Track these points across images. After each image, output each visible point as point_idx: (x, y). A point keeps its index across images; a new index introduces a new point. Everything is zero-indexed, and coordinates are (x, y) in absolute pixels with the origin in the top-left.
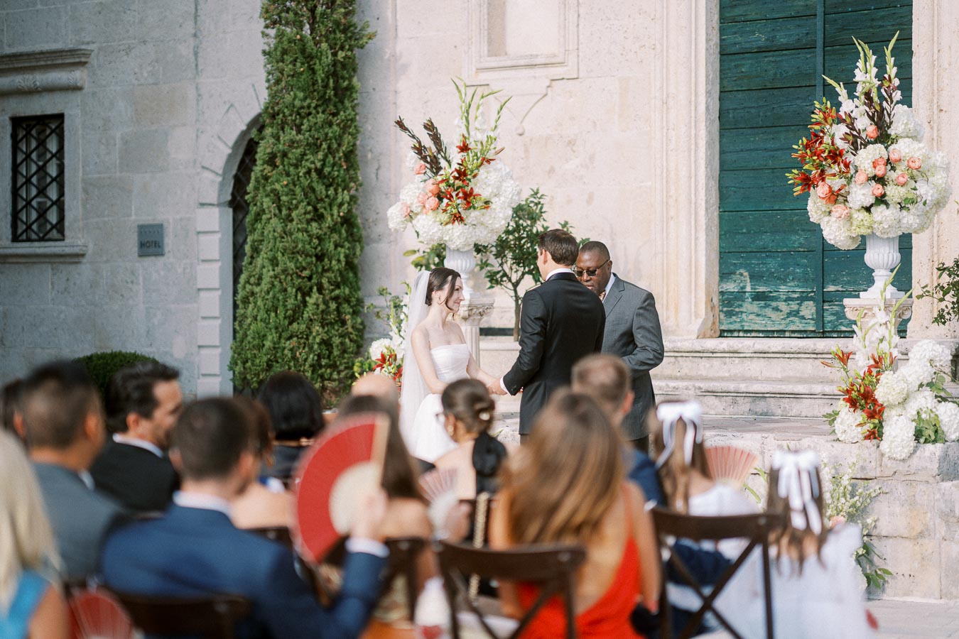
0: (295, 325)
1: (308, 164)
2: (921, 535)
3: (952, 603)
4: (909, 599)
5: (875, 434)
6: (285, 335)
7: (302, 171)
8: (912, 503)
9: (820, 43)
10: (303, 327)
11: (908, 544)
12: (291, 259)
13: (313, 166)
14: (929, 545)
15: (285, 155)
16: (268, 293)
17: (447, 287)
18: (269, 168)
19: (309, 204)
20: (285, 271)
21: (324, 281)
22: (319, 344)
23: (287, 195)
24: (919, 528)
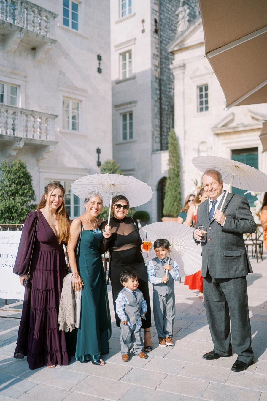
18: (169, 186)
19: (175, 190)
23: (172, 189)
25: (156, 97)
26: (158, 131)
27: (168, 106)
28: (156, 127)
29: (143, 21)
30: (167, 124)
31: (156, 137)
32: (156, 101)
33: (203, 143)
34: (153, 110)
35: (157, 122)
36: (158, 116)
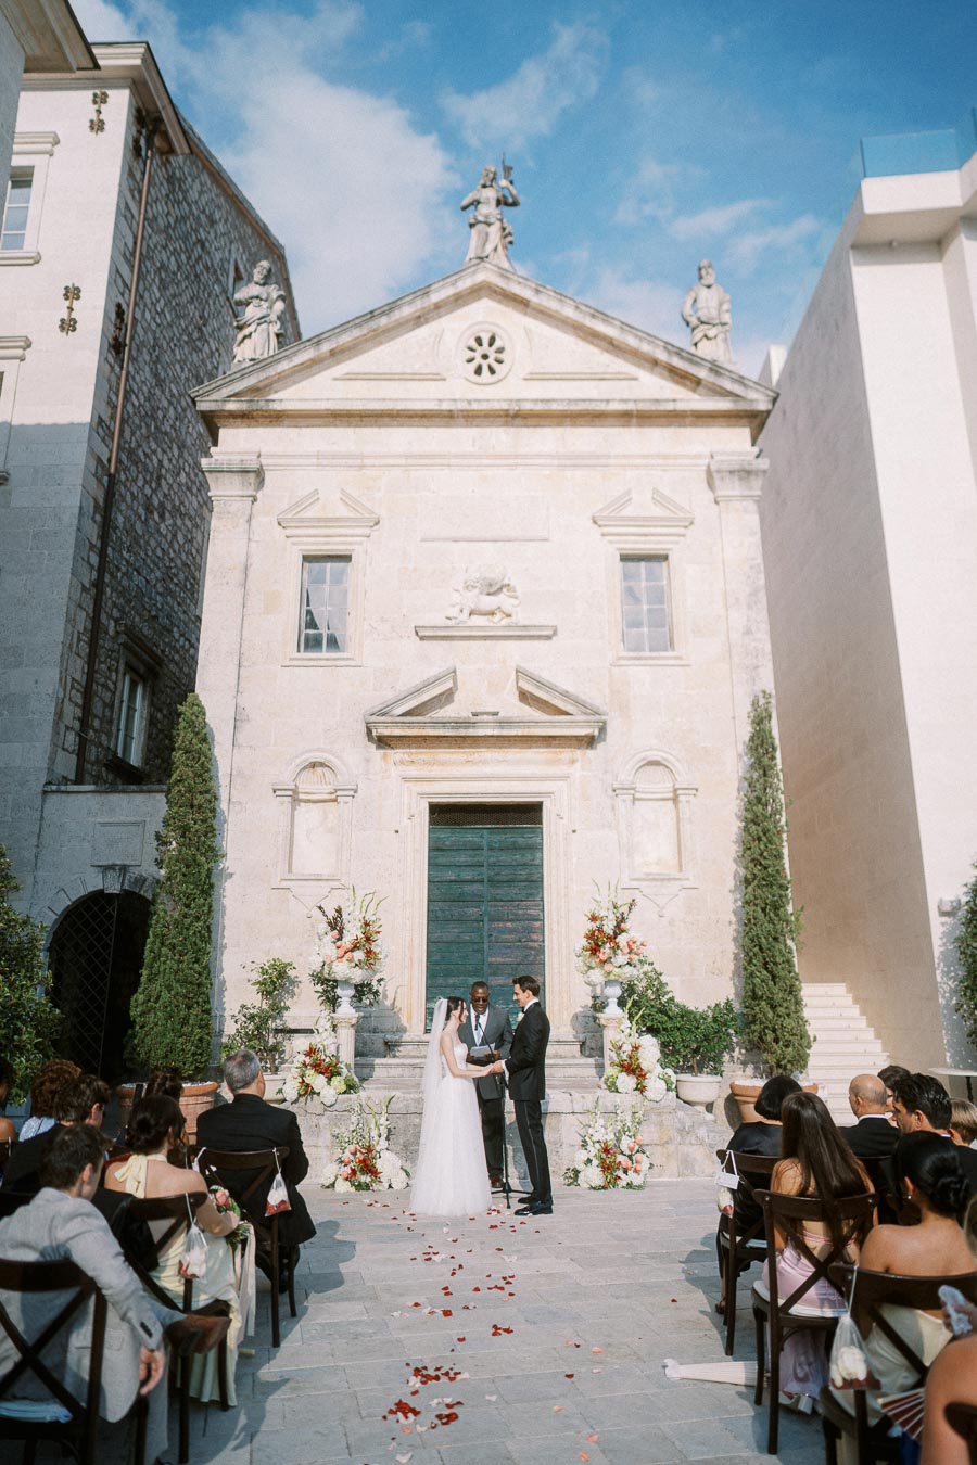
0: (185, 1028)
1: (194, 928)
2: (667, 1142)
3: (685, 1179)
4: (661, 1179)
5: (641, 1089)
6: (178, 1034)
7: (190, 932)
8: (661, 1124)
9: (486, 880)
11: (659, 1148)
14: (671, 1148)
17: (459, 1007)
18: (166, 930)
19: (193, 952)
21: (200, 1000)
24: (666, 1138)
25: (88, 577)
26: (76, 705)
27: (117, 621)
28: (72, 687)
29: (72, 293)
30: (104, 686)
31: (67, 728)
32: (83, 585)
33: (313, 765)
34: (70, 620)
35: (78, 669)
36: (84, 648)
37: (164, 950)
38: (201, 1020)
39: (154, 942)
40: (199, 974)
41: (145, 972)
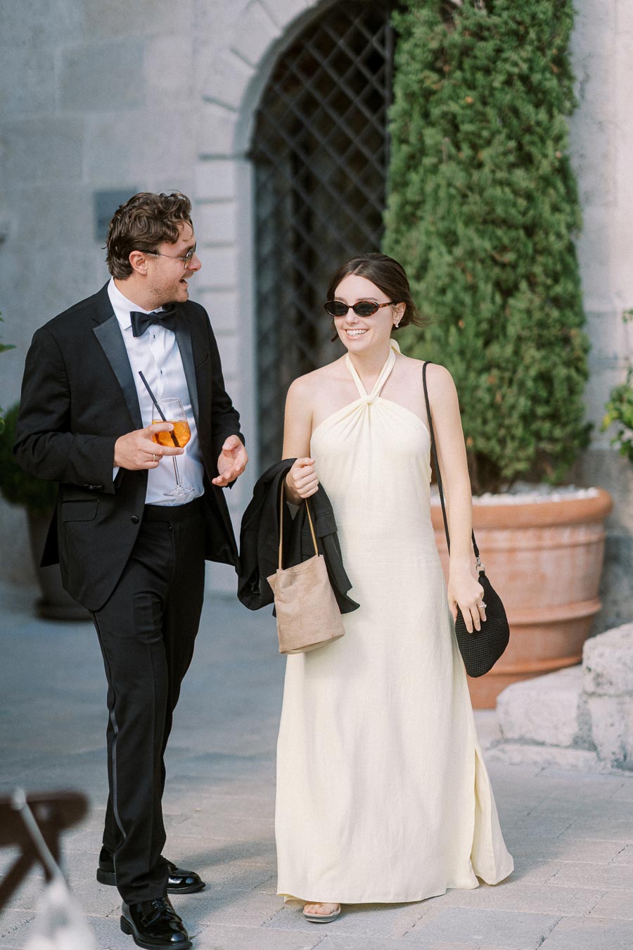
1: (508, 67)
6: (477, 364)
7: (498, 80)
10: (509, 350)
12: (482, 234)
13: (516, 70)
15: (466, 51)
16: (443, 291)
18: (434, 76)
19: (509, 137)
20: (471, 254)
21: (538, 270)
22: (535, 380)
23: (471, 122)
37: (432, 136)
38: (542, 324)
39: (407, 114)
40: (529, 197)
41: (393, 200)
